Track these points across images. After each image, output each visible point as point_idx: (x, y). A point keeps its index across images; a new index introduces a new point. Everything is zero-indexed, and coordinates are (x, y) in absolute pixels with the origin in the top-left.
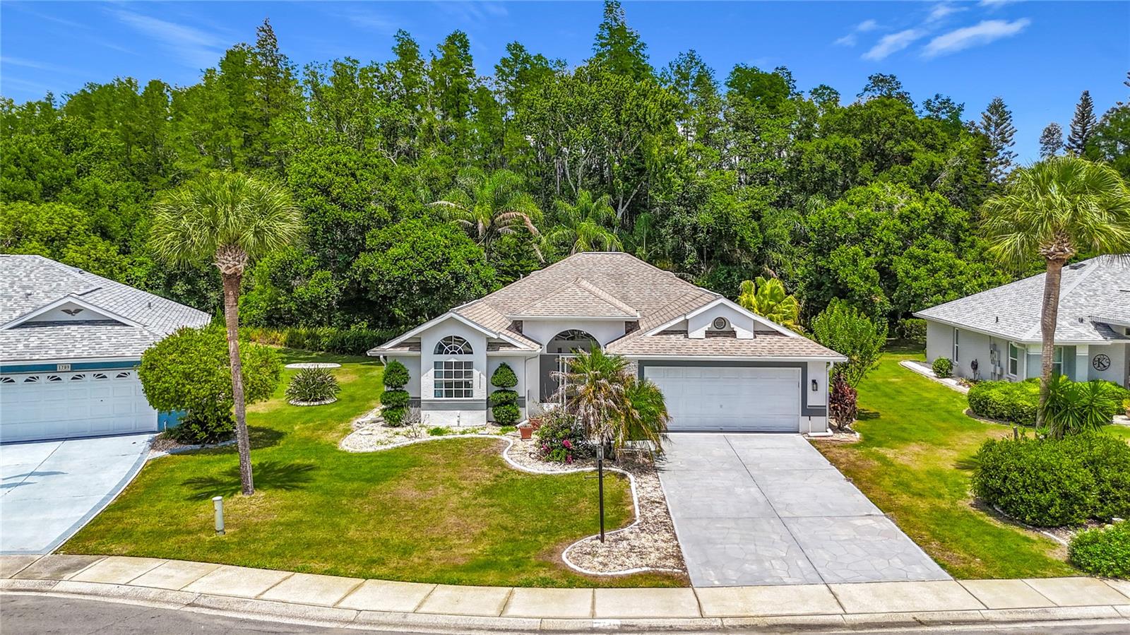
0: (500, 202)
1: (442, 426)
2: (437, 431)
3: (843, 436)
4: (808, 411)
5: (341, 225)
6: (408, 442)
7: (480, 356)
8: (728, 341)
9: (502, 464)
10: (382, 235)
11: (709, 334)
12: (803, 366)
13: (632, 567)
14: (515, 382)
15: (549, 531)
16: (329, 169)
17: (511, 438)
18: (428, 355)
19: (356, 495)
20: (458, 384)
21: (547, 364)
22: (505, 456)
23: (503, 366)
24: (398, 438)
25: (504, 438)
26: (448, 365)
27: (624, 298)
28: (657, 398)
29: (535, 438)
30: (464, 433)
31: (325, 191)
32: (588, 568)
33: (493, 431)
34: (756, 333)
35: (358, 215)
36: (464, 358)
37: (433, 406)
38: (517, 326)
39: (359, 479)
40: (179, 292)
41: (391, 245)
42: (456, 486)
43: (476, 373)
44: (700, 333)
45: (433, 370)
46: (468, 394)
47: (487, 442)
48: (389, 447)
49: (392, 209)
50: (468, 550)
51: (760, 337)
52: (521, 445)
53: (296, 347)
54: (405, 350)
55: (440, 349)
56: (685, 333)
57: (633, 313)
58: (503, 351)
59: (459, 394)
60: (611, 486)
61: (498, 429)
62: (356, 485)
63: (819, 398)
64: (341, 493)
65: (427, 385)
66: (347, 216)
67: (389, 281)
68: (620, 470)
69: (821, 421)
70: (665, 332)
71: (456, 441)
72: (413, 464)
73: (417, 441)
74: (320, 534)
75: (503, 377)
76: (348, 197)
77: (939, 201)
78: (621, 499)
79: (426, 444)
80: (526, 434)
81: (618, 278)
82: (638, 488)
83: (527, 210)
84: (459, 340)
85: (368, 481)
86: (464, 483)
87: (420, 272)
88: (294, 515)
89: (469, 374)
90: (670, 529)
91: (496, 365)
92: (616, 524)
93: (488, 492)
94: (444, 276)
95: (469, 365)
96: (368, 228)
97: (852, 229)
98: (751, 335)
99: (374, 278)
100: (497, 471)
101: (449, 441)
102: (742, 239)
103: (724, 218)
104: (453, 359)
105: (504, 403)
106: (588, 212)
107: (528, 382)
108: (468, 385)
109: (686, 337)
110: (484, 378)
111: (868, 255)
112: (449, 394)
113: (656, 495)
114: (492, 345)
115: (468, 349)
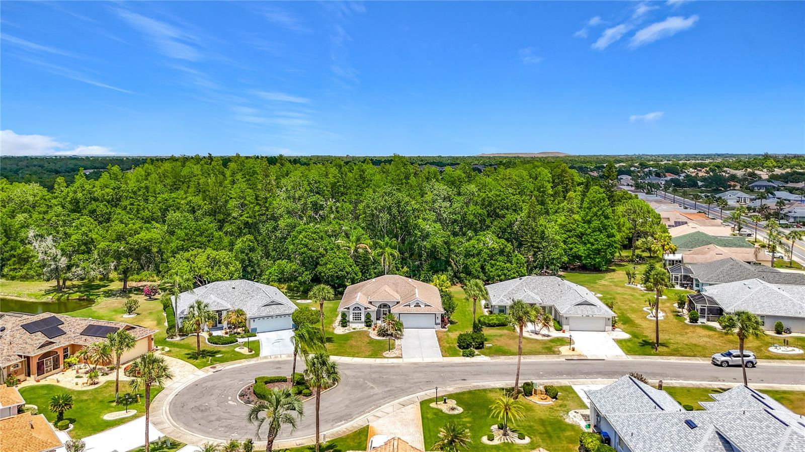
0: (358, 240)
1: (356, 327)
2: (354, 329)
3: (444, 329)
4: (436, 324)
5: (312, 257)
6: (348, 331)
7: (363, 311)
8: (419, 307)
9: (370, 337)
11: (415, 306)
12: (435, 314)
13: (394, 355)
14: (371, 317)
15: (381, 350)
16: (306, 237)
17: (371, 330)
18: (351, 311)
19: (345, 344)
20: (358, 317)
21: (378, 312)
22: (370, 335)
23: (368, 313)
24: (346, 330)
25: (369, 330)
27: (397, 292)
28: (401, 324)
29: (376, 332)
30: (360, 329)
31: (306, 246)
32: (387, 356)
33: (366, 329)
34: (425, 306)
35: (317, 254)
36: (359, 312)
37: (352, 322)
38: (371, 303)
39: (343, 340)
40: (249, 271)
41: (327, 263)
43: (362, 315)
44: (413, 306)
45: (352, 314)
46: (360, 320)
47: (365, 332)
49: (326, 250)
50: (368, 353)
52: (373, 332)
53: (291, 291)
54: (346, 310)
55: (354, 310)
56: (410, 306)
57: (398, 298)
58: (368, 309)
59: (358, 320)
60: (391, 342)
61: (367, 328)
63: (439, 321)
64: (341, 343)
65: (351, 318)
68: (394, 338)
69: (439, 326)
70: (405, 306)
71: (359, 331)
72: (352, 337)
73: (350, 331)
74: (343, 351)
75: (368, 316)
77: (503, 244)
78: (393, 344)
79: (353, 332)
80: (374, 330)
81: (396, 284)
82: (397, 342)
83: (367, 243)
84: (358, 308)
86: (363, 341)
87: (337, 272)
88: (336, 347)
89: (360, 315)
90: (401, 350)
91: (366, 313)
92: (392, 349)
93: (368, 343)
94: (344, 273)
95: (360, 313)
97: (475, 252)
99: (323, 274)
100: (369, 339)
101: (357, 331)
102: (441, 252)
103: (434, 247)
104: (357, 312)
105: (368, 322)
106: (388, 244)
107: (373, 317)
108: (360, 318)
110: (364, 316)
111: (479, 261)
112: (356, 320)
113: (400, 344)
114: (365, 308)
115: (360, 310)
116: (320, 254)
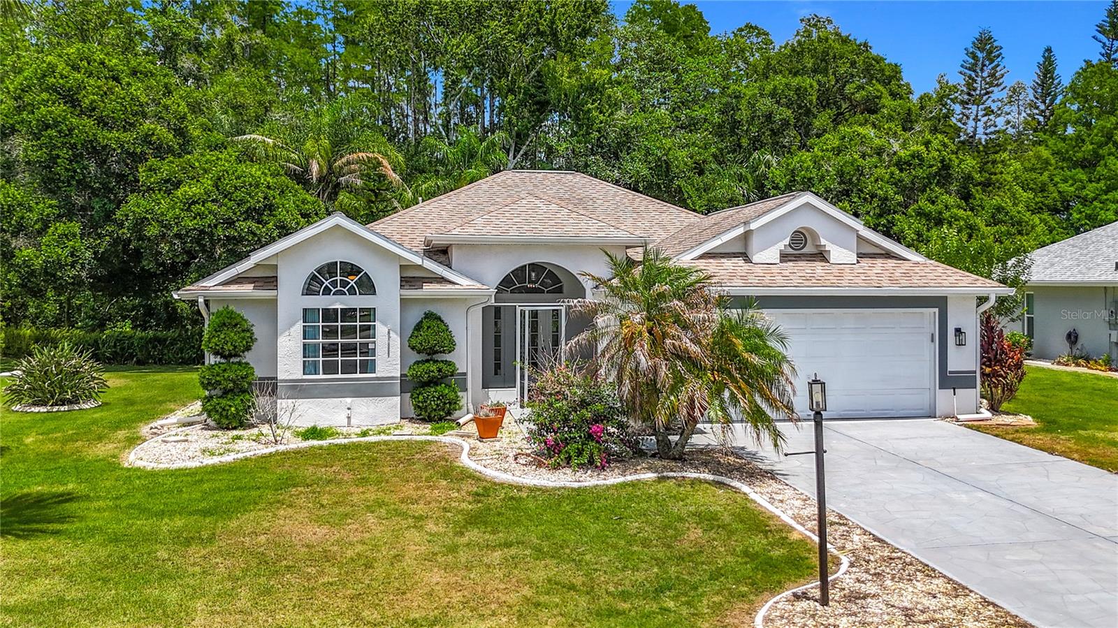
1: (321, 425)
3: (1009, 420)
4: (950, 380)
6: (264, 450)
7: (390, 297)
8: (818, 266)
10: (166, 168)
11: (784, 257)
12: (941, 303)
14: (451, 346)
17: (459, 438)
18: (291, 298)
20: (349, 349)
23: (429, 316)
24: (241, 445)
26: (329, 315)
30: (364, 434)
34: (861, 256)
35: (127, 137)
36: (358, 301)
37: (298, 390)
38: (443, 254)
39: (183, 511)
41: (180, 183)
42: (404, 515)
43: (381, 329)
44: (772, 254)
45: (299, 326)
46: (367, 367)
47: (417, 447)
48: (229, 458)
51: (866, 263)
52: (487, 447)
55: (314, 286)
56: (745, 256)
58: (430, 289)
59: (349, 368)
62: (179, 522)
63: (965, 359)
64: (151, 538)
65: (288, 352)
66: (109, 137)
67: (178, 236)
69: (970, 396)
70: (709, 256)
71: (357, 446)
73: (281, 448)
75: (430, 335)
76: (109, 107)
80: (489, 429)
83: (383, 152)
84: (353, 270)
85: (206, 513)
86: (419, 509)
87: (230, 223)
89: (368, 331)
91: (416, 315)
95: (369, 314)
96: (142, 158)
98: (854, 258)
100: (468, 486)
101: (345, 447)
104: (337, 303)
105: (433, 382)
107: (470, 346)
108: (367, 350)
109: (748, 260)
110: (396, 340)
112: (330, 368)
114: (410, 278)
115: (367, 286)
116: (146, 139)
